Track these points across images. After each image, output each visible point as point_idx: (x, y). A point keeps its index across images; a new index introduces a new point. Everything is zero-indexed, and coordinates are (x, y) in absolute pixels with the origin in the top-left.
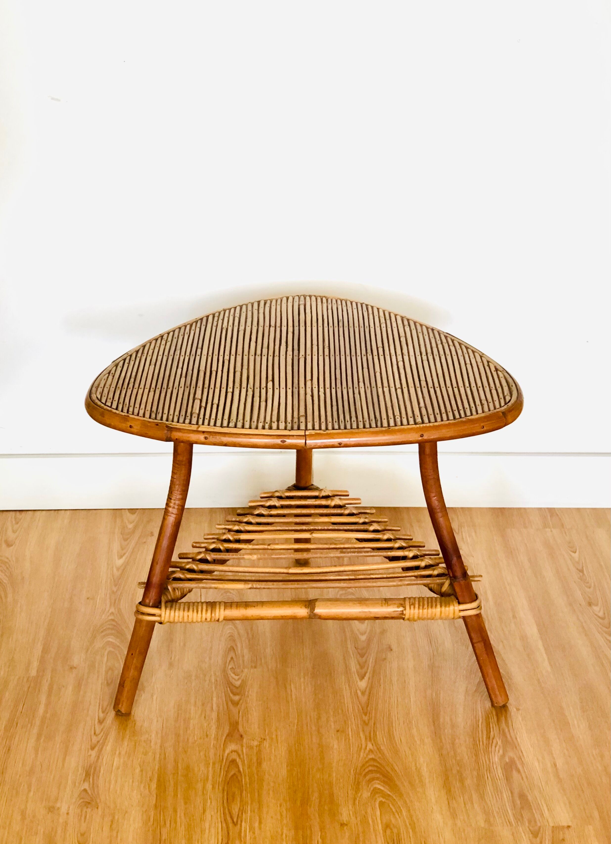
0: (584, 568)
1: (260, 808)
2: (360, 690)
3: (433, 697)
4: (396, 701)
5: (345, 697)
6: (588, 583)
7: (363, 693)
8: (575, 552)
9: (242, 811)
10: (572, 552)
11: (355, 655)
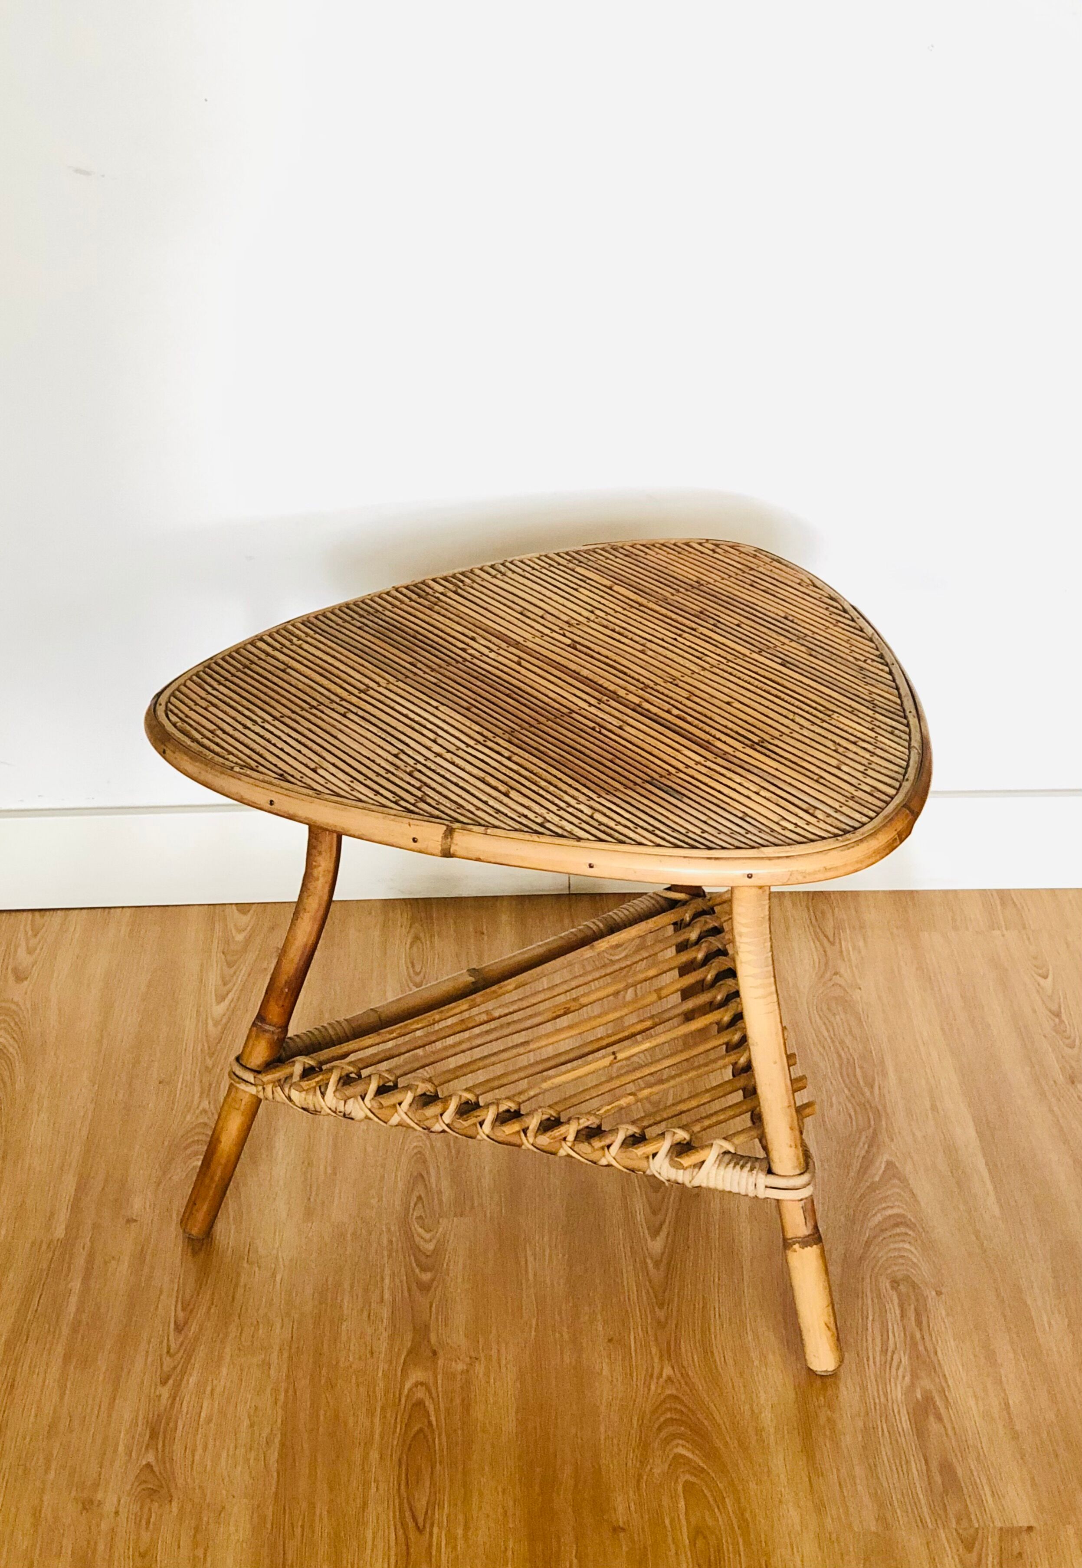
0: (1063, 1010)
1: (466, 1499)
2: (651, 1258)
5: (625, 1274)
6: (1069, 1038)
7: (657, 1264)
8: (1046, 977)
9: (433, 1504)
10: (1040, 976)
11: (643, 1188)
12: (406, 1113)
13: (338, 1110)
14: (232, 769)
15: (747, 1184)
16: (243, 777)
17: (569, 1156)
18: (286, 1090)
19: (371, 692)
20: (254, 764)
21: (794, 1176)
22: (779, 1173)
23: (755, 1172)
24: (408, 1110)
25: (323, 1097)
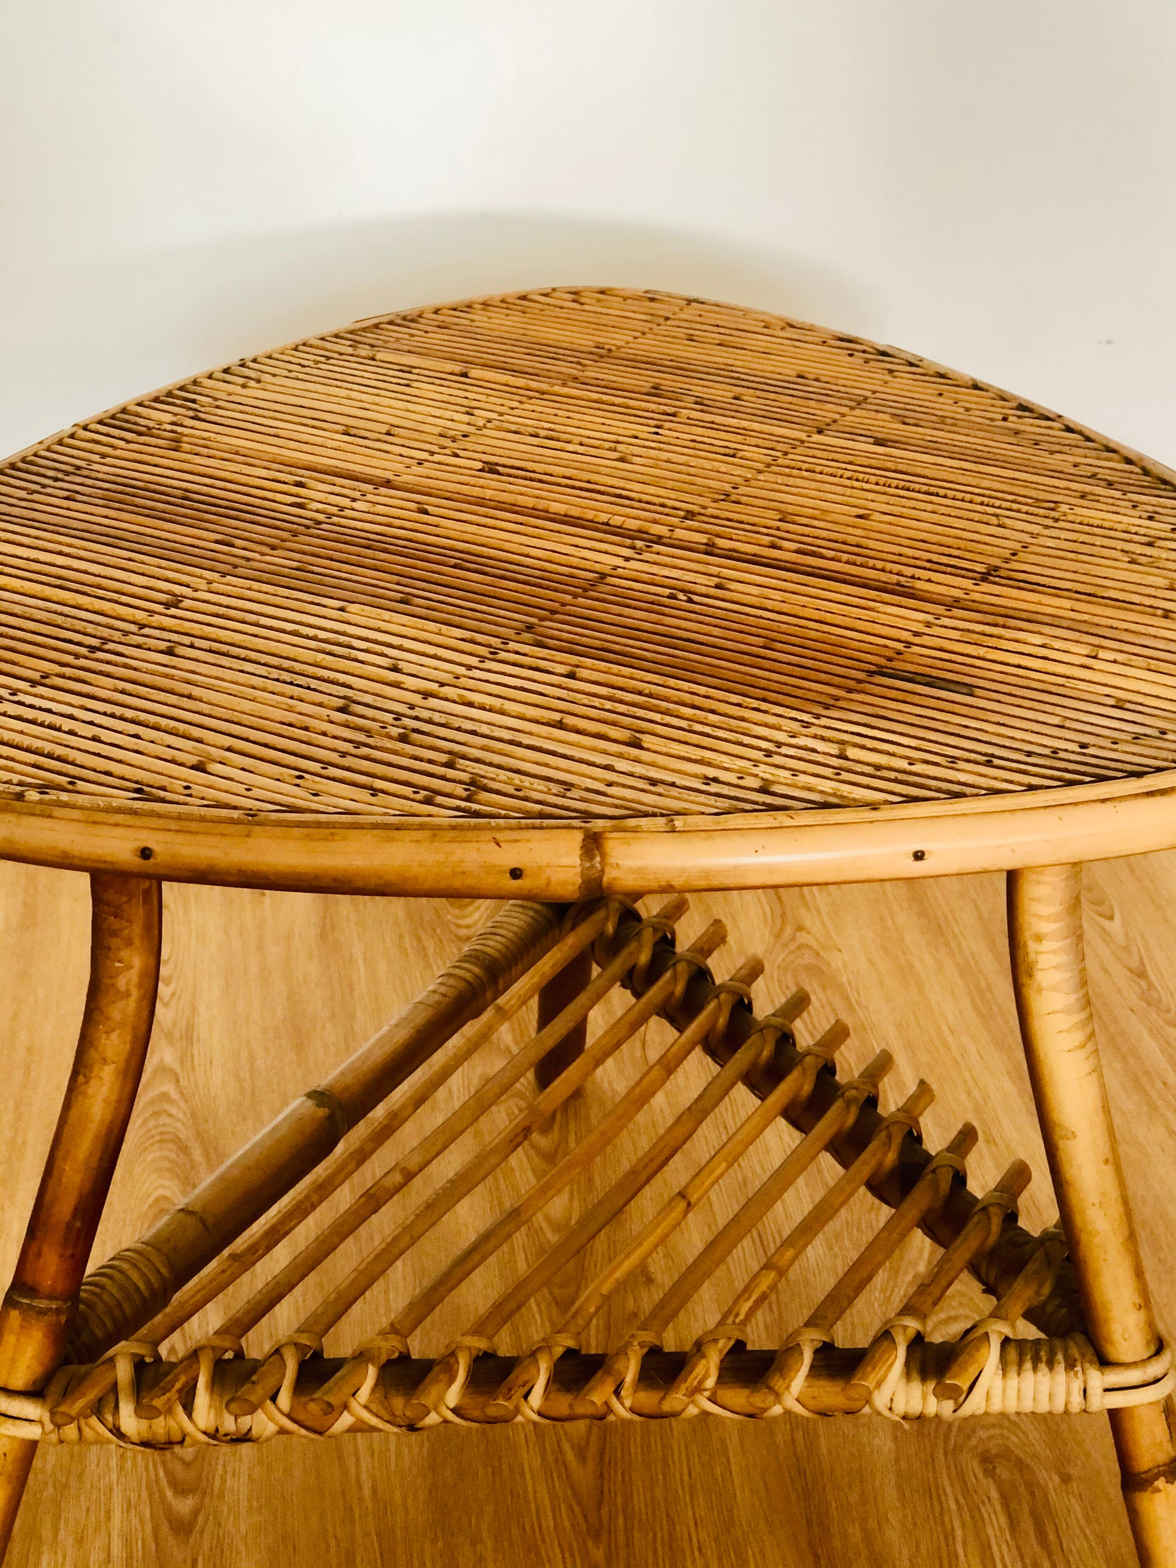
0: (1146, 962)
2: (570, 1441)
3: (799, 1450)
4: (686, 1478)
5: (528, 1476)
7: (581, 1455)
8: (1111, 918)
10: (1101, 915)
11: (543, 1306)
12: (366, 1407)
13: (222, 1431)
14: (20, 797)
15: (1068, 1393)
16: (58, 812)
17: (705, 1414)
18: (109, 1418)
19: (187, 603)
20: (63, 780)
21: (1150, 1358)
22: (1128, 1359)
23: (1078, 1368)
24: (371, 1402)
25: (190, 1416)
